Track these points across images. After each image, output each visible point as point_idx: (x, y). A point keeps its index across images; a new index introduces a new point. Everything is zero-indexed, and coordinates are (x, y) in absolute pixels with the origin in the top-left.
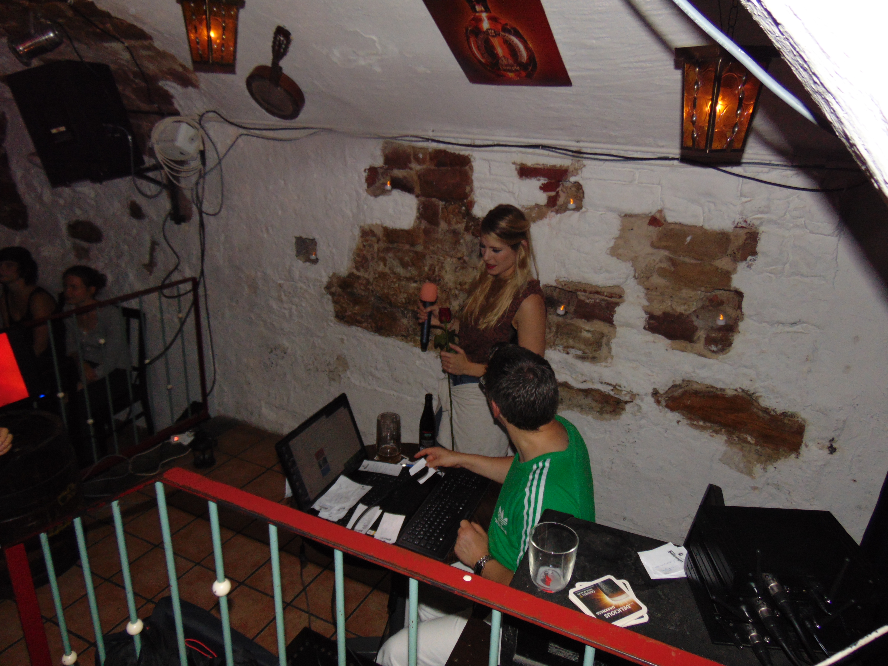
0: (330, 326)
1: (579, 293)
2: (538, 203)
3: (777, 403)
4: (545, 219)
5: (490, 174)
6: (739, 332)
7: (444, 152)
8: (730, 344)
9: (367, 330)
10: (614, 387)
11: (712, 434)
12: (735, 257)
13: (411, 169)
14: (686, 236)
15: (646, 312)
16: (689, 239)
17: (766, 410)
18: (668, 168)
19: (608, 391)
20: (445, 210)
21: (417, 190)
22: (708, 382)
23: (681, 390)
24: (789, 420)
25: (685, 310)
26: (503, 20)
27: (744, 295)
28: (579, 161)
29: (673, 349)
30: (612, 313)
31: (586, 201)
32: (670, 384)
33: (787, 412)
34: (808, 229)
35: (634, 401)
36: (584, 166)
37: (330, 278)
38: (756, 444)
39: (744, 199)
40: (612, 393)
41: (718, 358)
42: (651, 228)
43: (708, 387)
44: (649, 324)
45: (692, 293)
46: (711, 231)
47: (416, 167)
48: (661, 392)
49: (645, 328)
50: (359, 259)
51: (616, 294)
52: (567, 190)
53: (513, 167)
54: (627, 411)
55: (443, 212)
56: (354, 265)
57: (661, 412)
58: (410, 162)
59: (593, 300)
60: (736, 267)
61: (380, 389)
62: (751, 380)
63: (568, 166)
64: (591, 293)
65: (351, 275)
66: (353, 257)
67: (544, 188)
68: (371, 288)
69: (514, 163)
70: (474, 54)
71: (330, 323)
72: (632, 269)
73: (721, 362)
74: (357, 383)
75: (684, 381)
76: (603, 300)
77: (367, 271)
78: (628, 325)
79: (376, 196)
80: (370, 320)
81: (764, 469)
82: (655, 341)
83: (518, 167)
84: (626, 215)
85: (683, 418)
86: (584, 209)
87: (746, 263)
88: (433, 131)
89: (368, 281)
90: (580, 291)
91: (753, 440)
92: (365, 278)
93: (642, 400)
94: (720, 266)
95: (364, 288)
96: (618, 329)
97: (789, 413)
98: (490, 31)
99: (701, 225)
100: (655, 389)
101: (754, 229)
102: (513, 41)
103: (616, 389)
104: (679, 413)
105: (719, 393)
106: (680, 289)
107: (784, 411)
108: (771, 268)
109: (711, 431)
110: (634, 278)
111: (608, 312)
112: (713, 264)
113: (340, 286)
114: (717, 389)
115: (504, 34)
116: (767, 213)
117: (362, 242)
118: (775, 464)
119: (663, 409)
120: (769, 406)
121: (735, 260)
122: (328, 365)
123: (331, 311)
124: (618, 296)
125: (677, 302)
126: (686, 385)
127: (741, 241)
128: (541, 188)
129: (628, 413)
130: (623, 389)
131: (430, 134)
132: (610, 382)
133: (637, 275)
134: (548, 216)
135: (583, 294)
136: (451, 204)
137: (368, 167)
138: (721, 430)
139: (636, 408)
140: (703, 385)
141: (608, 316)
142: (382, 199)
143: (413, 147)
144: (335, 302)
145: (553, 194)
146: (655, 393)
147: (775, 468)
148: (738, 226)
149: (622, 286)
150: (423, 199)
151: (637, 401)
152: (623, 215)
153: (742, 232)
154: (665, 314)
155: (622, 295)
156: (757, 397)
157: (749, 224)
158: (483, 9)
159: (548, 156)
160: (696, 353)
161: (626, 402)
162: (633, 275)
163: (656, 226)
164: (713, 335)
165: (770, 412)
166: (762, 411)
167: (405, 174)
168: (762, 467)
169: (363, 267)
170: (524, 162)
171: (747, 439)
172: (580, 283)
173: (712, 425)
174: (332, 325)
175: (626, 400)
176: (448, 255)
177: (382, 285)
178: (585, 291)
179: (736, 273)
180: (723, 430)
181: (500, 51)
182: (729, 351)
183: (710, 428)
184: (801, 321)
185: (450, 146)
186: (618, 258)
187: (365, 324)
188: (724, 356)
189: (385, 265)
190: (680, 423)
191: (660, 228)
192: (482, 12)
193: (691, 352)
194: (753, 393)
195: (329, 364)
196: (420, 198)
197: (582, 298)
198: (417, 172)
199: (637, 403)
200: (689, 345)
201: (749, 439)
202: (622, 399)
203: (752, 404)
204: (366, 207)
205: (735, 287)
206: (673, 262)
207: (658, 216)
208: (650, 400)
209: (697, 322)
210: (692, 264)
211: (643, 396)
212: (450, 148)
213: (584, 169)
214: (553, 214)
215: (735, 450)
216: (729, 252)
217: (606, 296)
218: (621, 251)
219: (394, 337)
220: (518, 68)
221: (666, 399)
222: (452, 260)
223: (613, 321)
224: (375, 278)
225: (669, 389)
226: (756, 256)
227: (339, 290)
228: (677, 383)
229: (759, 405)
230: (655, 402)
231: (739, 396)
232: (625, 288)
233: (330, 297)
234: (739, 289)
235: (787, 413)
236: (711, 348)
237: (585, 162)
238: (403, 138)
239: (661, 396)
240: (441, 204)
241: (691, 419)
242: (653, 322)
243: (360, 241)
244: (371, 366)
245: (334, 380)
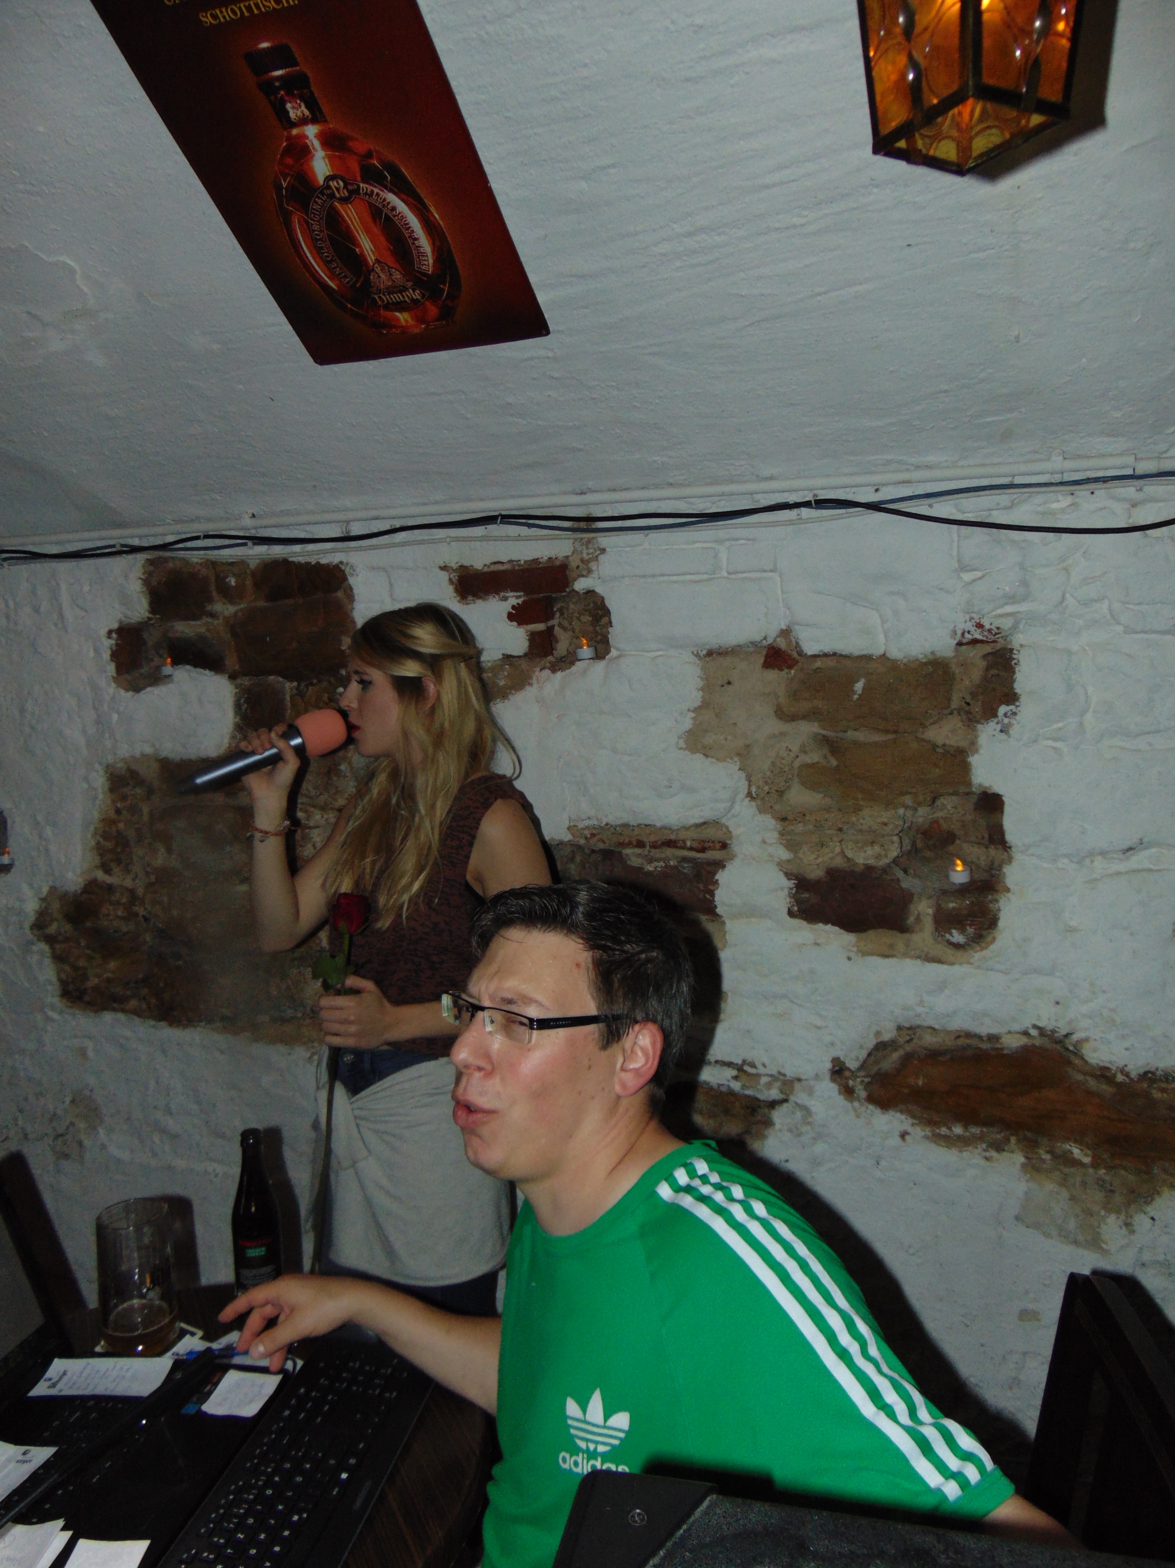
0: (53, 1020)
1: (628, 851)
2: (509, 652)
3: (1127, 1049)
4: (528, 688)
5: (394, 600)
6: (1008, 890)
7: (284, 563)
8: (993, 923)
9: (139, 1016)
10: (740, 1069)
11: (987, 1154)
12: (969, 713)
13: (212, 615)
14: (853, 681)
15: (788, 875)
16: (859, 686)
17: (1104, 1074)
18: (790, 529)
19: (726, 1083)
20: (299, 699)
21: (232, 661)
22: (958, 1023)
23: (895, 1056)
24: (1163, 1090)
25: (878, 857)
26: (361, 145)
27: (1004, 799)
28: (589, 541)
29: (865, 954)
30: (711, 887)
31: (616, 635)
32: (871, 1043)
33: (1153, 1070)
34: (1119, 623)
35: (792, 1098)
36: (603, 551)
37: (42, 900)
38: (1095, 1165)
39: (967, 577)
40: (736, 1086)
41: (972, 960)
42: (772, 675)
43: (959, 1037)
44: (799, 902)
45: (885, 816)
46: (905, 661)
47: (224, 609)
48: (852, 1064)
49: (791, 914)
50: (109, 845)
51: (713, 842)
52: (570, 624)
53: (444, 576)
54: (777, 1126)
55: (293, 705)
56: (97, 861)
57: (858, 1116)
58: (210, 600)
59: (662, 864)
60: (976, 737)
61: (180, 1163)
62: (1058, 1003)
63: (567, 557)
64: (654, 846)
65: (91, 886)
66: (93, 843)
67: (518, 616)
68: (141, 911)
69: (444, 568)
70: (308, 266)
71: (51, 1013)
72: (743, 775)
73: (979, 967)
74: (125, 1156)
75: (899, 1028)
76: (684, 859)
77: (128, 871)
78: (751, 912)
79: (137, 689)
80: (145, 991)
81: (1127, 1225)
82: (818, 941)
83: (455, 576)
84: (710, 653)
85: (913, 1125)
86: (614, 653)
87: (997, 723)
88: (254, 516)
89: (132, 892)
90: (629, 844)
91: (1086, 1155)
92: (127, 889)
93: (811, 1092)
94: (940, 741)
95: (125, 914)
96: (729, 925)
97: (1159, 1073)
98: (333, 184)
99: (881, 652)
100: (836, 1061)
101: (1001, 643)
102: (394, 209)
103: (745, 1072)
104: (901, 1112)
105: (984, 1046)
106: (858, 809)
107: (1147, 1069)
108: (1056, 726)
109: (984, 1146)
110: (749, 799)
111: (701, 886)
112: (921, 736)
113: (69, 918)
114: (979, 1037)
115: (370, 188)
116: (1024, 599)
117: (114, 802)
118: (1151, 1210)
119: (864, 1108)
120: (1110, 1062)
121: (971, 720)
122: (51, 1121)
123: (51, 984)
124: (718, 846)
125: (856, 842)
126: (908, 1038)
127: (977, 675)
128: (511, 617)
129: (780, 1131)
130: (762, 1070)
131: (247, 525)
132: (727, 1059)
133: (754, 789)
134: (534, 681)
135: (638, 851)
136: (312, 684)
137: (115, 626)
138: (1008, 1140)
139: (799, 1115)
140: (949, 1033)
141: (701, 896)
142: (153, 695)
143: (214, 564)
144: (59, 958)
145: (540, 627)
146: (838, 1071)
147: (1153, 1219)
148: (964, 641)
149: (724, 821)
150: (246, 681)
151: (800, 1096)
152: (704, 652)
153: (975, 654)
154: (832, 873)
155: (728, 842)
156: (1078, 1041)
157: (990, 631)
158: (304, 110)
159: (519, 538)
160: (918, 957)
161: (773, 1104)
162: (746, 791)
163: (781, 670)
164: (951, 905)
165: (1115, 1076)
166: (1094, 1075)
167: (203, 630)
168: (1120, 1222)
169: (119, 862)
170: (466, 564)
171: (1072, 1153)
172: (626, 826)
173: (985, 1130)
174: (55, 1016)
175: (770, 1099)
176: (314, 806)
177: (165, 899)
178: (640, 844)
179: (977, 751)
180: (1013, 1139)
181: (366, 245)
182: (994, 939)
183: (981, 1138)
184: (1145, 840)
185: (297, 548)
186: (706, 756)
187: (133, 1003)
188: (985, 953)
189: (169, 850)
190: (907, 1137)
191: (793, 672)
192: (304, 121)
193: (905, 955)
194: (1067, 1036)
195: (54, 1117)
196: (239, 681)
197: (635, 862)
198: (227, 619)
199: (799, 1102)
200: (898, 939)
201: (1076, 1152)
202: (761, 1097)
203: (1069, 1063)
204: (115, 717)
205: (980, 785)
206: (833, 746)
207: (782, 644)
208: (829, 1089)
209: (908, 883)
210: (875, 744)
211: (812, 1083)
212: (297, 554)
213: (602, 558)
214: (547, 672)
215: (1050, 1186)
216: (955, 703)
217: (691, 849)
218: (709, 739)
219: (203, 1024)
220: (417, 295)
221: (866, 1080)
222: (325, 816)
223: (716, 907)
224: (150, 885)
225: (869, 1055)
226: (1017, 703)
227: (68, 927)
228: (886, 1037)
229: (1086, 1062)
230: (840, 1093)
231: (1033, 1046)
232: (731, 824)
233: (44, 947)
234: (990, 787)
235: (1153, 1073)
236: (951, 938)
237: (604, 540)
238: (189, 544)
239: (854, 1074)
240: (289, 686)
241: (931, 1123)
242: (808, 896)
243: (109, 802)
244: (155, 1107)
245: (66, 1156)
